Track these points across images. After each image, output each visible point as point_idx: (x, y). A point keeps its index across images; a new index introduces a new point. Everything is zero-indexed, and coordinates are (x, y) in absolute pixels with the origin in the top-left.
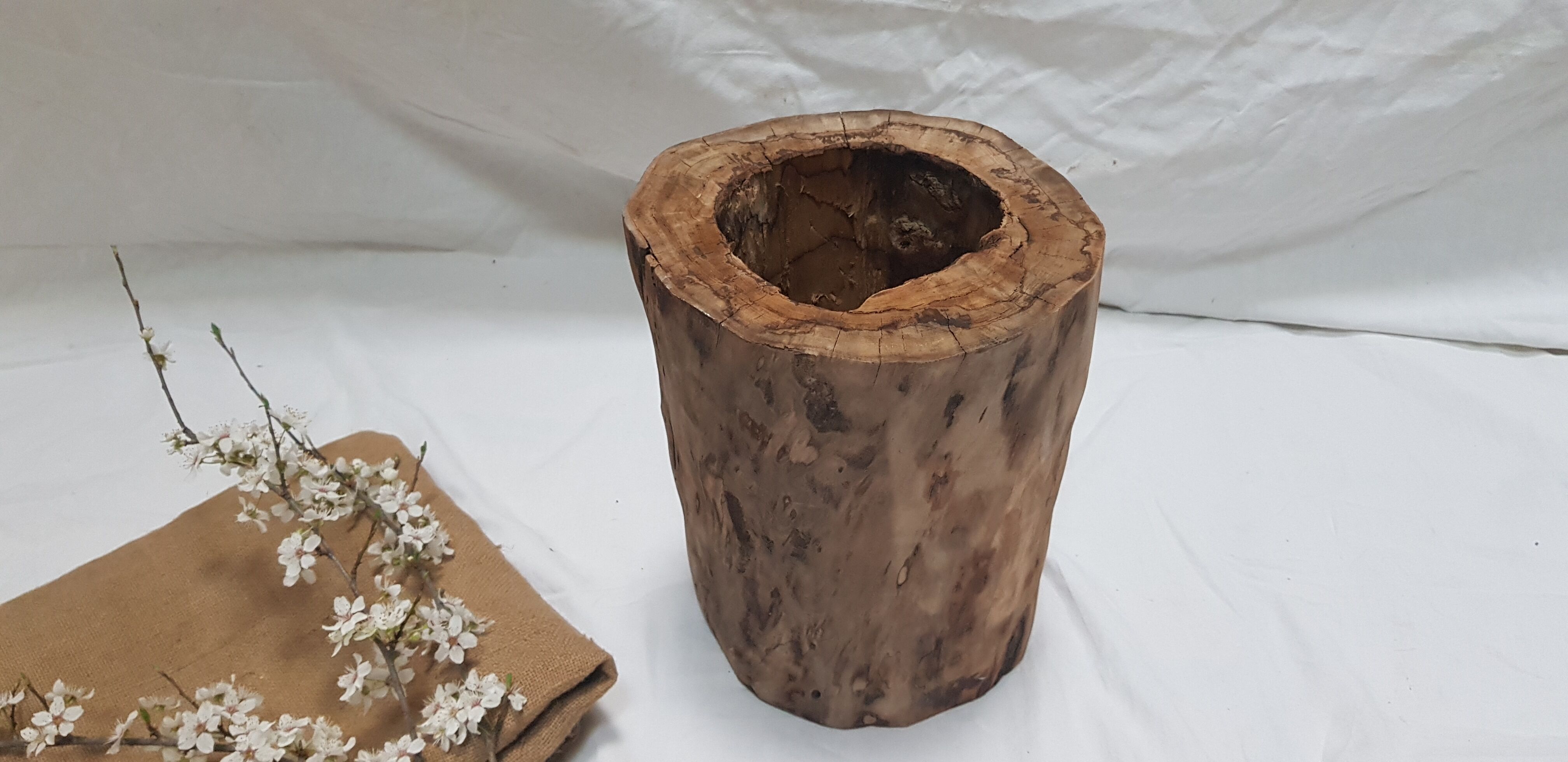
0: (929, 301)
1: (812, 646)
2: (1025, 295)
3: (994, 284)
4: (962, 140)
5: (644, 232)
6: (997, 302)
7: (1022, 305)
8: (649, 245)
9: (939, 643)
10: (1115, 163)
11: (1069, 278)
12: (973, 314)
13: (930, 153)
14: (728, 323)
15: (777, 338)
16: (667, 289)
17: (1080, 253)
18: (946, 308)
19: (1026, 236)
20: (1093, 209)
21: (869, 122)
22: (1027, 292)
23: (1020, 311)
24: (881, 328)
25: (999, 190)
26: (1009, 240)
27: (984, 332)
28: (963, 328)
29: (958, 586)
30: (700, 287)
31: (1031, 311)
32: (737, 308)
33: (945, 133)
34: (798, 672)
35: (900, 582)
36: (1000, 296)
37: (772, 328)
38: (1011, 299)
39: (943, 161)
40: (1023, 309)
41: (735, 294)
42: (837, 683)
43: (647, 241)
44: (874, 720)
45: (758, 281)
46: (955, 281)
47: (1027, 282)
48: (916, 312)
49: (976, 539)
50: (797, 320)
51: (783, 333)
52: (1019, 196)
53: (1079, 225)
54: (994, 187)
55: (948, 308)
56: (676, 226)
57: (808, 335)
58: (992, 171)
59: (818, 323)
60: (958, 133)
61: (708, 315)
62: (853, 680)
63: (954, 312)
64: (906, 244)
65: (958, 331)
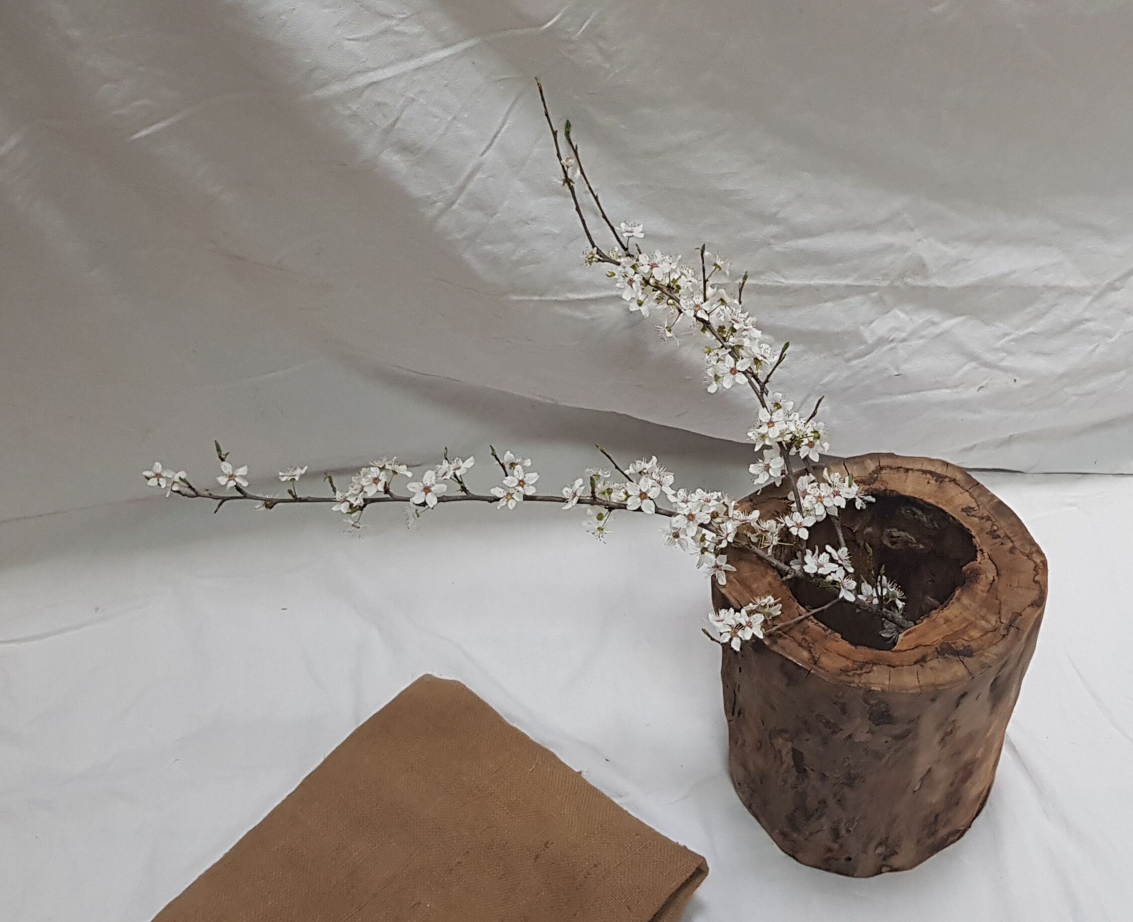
0: (942, 636)
1: (848, 831)
2: (1003, 624)
3: (983, 618)
4: (936, 481)
5: (735, 594)
6: (987, 632)
7: (1003, 633)
8: (740, 605)
9: (937, 816)
10: (1015, 381)
11: (1029, 606)
12: (974, 645)
13: (917, 496)
14: (815, 670)
15: (850, 679)
16: (765, 644)
17: (1032, 583)
18: (954, 641)
19: (995, 571)
20: (1037, 541)
21: (865, 468)
22: (1004, 622)
23: (1002, 639)
24: (916, 663)
25: (970, 528)
26: (985, 576)
27: (982, 659)
28: (968, 657)
29: (952, 784)
30: (787, 640)
31: (1009, 637)
32: (818, 656)
33: (923, 474)
34: (836, 846)
35: (915, 789)
36: (987, 627)
37: (845, 671)
38: (995, 629)
39: (926, 503)
40: (1004, 636)
41: (813, 644)
42: (865, 852)
43: (738, 602)
44: (889, 869)
45: (823, 629)
46: (956, 617)
47: (1003, 612)
48: (936, 646)
49: (967, 756)
50: (860, 662)
51: (854, 675)
52: (984, 533)
53: (1029, 556)
54: (966, 526)
55: (957, 641)
56: (755, 586)
57: (870, 674)
58: (963, 510)
59: (874, 664)
60: (931, 473)
61: (800, 664)
62: (876, 847)
63: (960, 644)
64: (893, 543)
65: (966, 660)
